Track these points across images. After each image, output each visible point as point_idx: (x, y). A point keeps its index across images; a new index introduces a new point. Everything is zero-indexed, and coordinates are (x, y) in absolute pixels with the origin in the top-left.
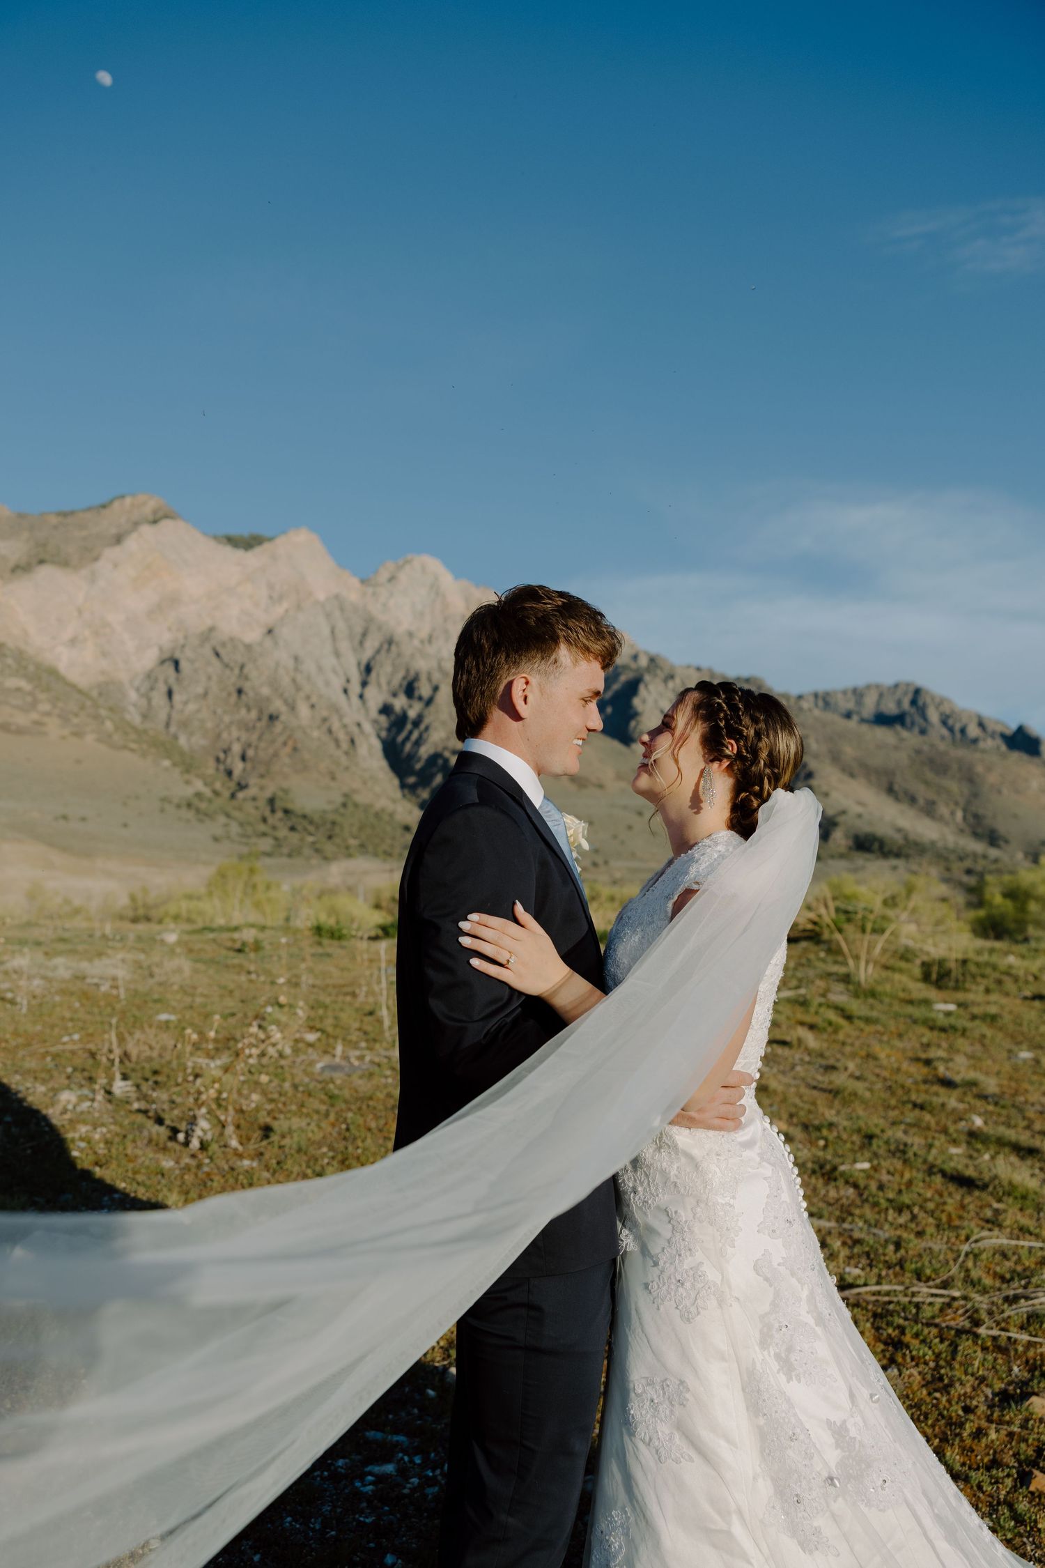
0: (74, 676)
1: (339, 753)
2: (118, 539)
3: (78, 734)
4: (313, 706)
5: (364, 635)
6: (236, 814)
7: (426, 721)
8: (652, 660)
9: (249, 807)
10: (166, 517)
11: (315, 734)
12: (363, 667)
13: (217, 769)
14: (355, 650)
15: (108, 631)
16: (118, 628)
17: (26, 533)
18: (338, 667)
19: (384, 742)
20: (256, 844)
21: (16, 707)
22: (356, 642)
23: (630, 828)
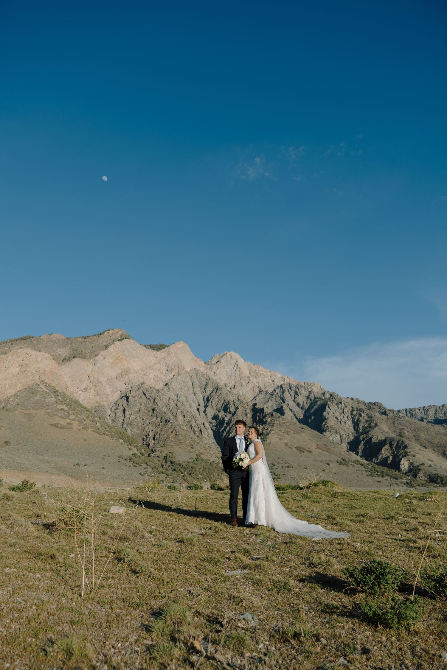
0: (85, 404)
1: (195, 436)
2: (106, 347)
3: (85, 428)
4: (184, 416)
5: (206, 385)
6: (150, 463)
8: (331, 395)
9: (156, 460)
10: (126, 338)
11: (185, 428)
12: (205, 399)
13: (143, 444)
14: (202, 392)
15: (100, 384)
16: (104, 384)
17: (70, 345)
18: (195, 399)
19: (214, 432)
20: (158, 477)
21: (60, 417)
22: (203, 389)
23: (324, 471)
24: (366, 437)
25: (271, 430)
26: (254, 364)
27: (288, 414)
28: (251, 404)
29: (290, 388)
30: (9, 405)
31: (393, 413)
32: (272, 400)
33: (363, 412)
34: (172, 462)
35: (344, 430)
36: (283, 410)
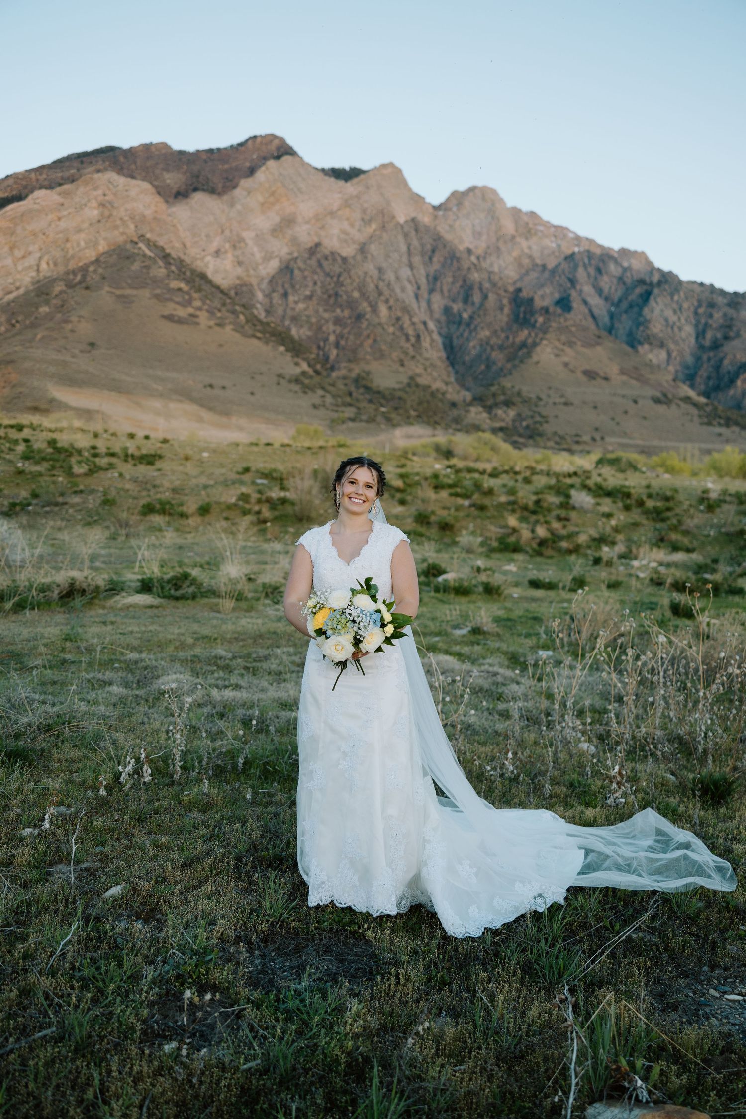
0: (218, 279)
1: (408, 345)
2: (252, 171)
3: (220, 325)
4: (390, 308)
5: (433, 251)
6: (330, 388)
7: (476, 322)
8: (664, 275)
9: (340, 383)
10: (287, 153)
12: (430, 278)
13: (318, 355)
14: (425, 264)
15: (242, 244)
16: (250, 243)
17: (185, 167)
18: (411, 278)
19: (443, 337)
20: (343, 412)
21: (178, 303)
22: (427, 258)
23: (626, 412)
24: (715, 355)
25: (541, 339)
27: (578, 312)
28: (511, 289)
29: (589, 260)
30: (88, 279)
32: (552, 282)
33: (718, 310)
34: (366, 388)
35: (676, 343)
36: (569, 301)
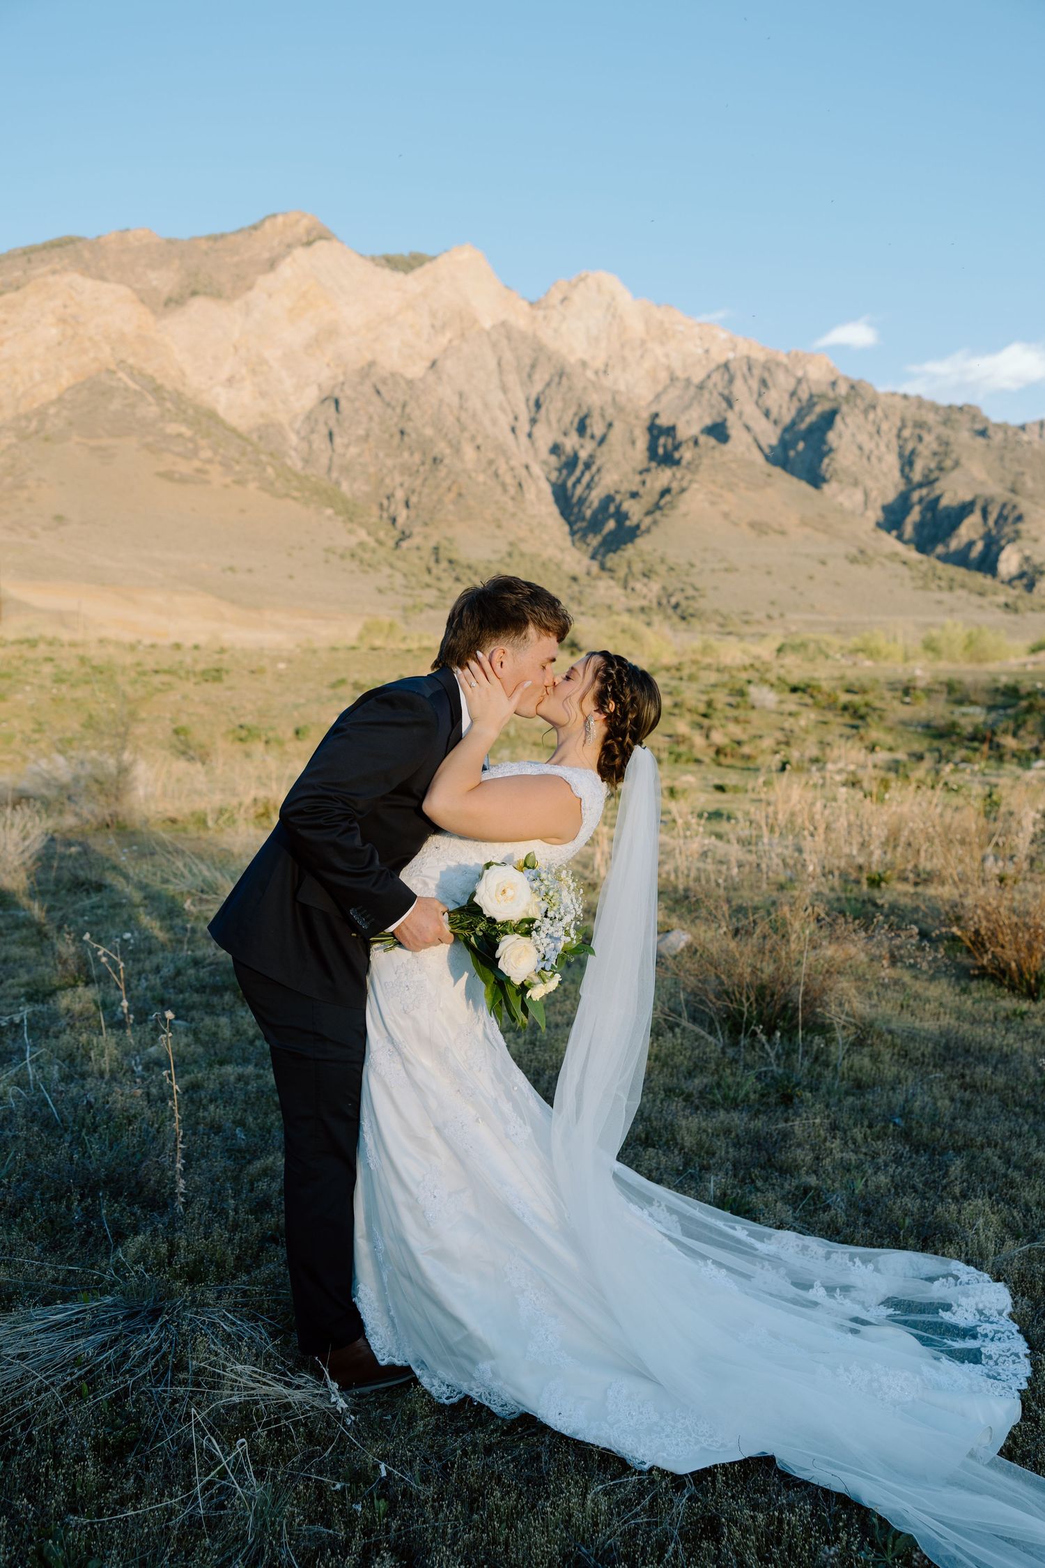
0: (233, 419)
1: (506, 499)
2: (272, 265)
3: (240, 482)
4: (478, 447)
5: (533, 366)
6: (399, 564)
7: (598, 463)
9: (414, 557)
10: (321, 238)
11: (481, 478)
12: (532, 403)
13: (381, 517)
14: (523, 384)
15: (265, 368)
16: (276, 365)
17: (178, 262)
18: (505, 404)
19: (554, 485)
20: (420, 596)
21: (178, 454)
22: (525, 375)
23: (811, 578)
24: (928, 494)
25: (691, 482)
26: (659, 306)
27: (738, 438)
28: (645, 415)
29: (750, 369)
30: (49, 425)
31: (1006, 432)
32: (700, 402)
33: (929, 431)
34: (451, 562)
35: (875, 479)
36: (725, 427)
